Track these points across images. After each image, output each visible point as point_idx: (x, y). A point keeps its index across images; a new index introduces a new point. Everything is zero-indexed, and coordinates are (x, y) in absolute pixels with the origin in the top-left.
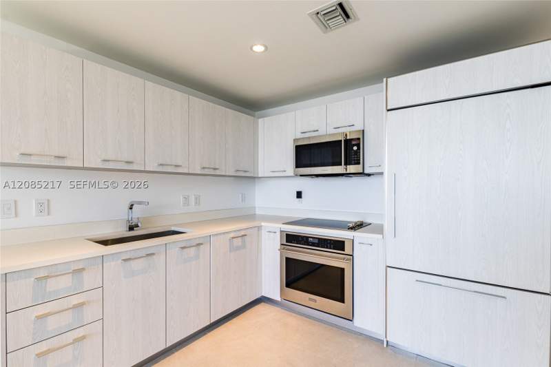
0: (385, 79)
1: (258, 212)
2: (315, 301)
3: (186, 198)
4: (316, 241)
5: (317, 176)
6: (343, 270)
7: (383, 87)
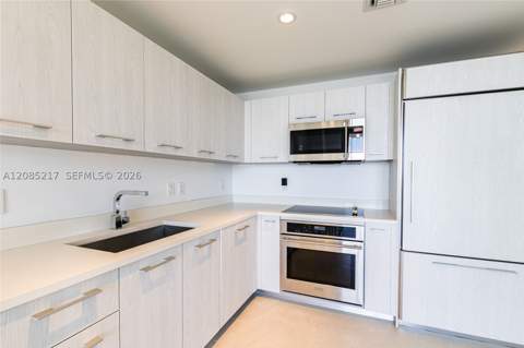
0: (400, 70)
1: (235, 200)
2: (322, 290)
3: (171, 186)
4: (323, 229)
5: (312, 163)
6: (353, 257)
7: (397, 76)
